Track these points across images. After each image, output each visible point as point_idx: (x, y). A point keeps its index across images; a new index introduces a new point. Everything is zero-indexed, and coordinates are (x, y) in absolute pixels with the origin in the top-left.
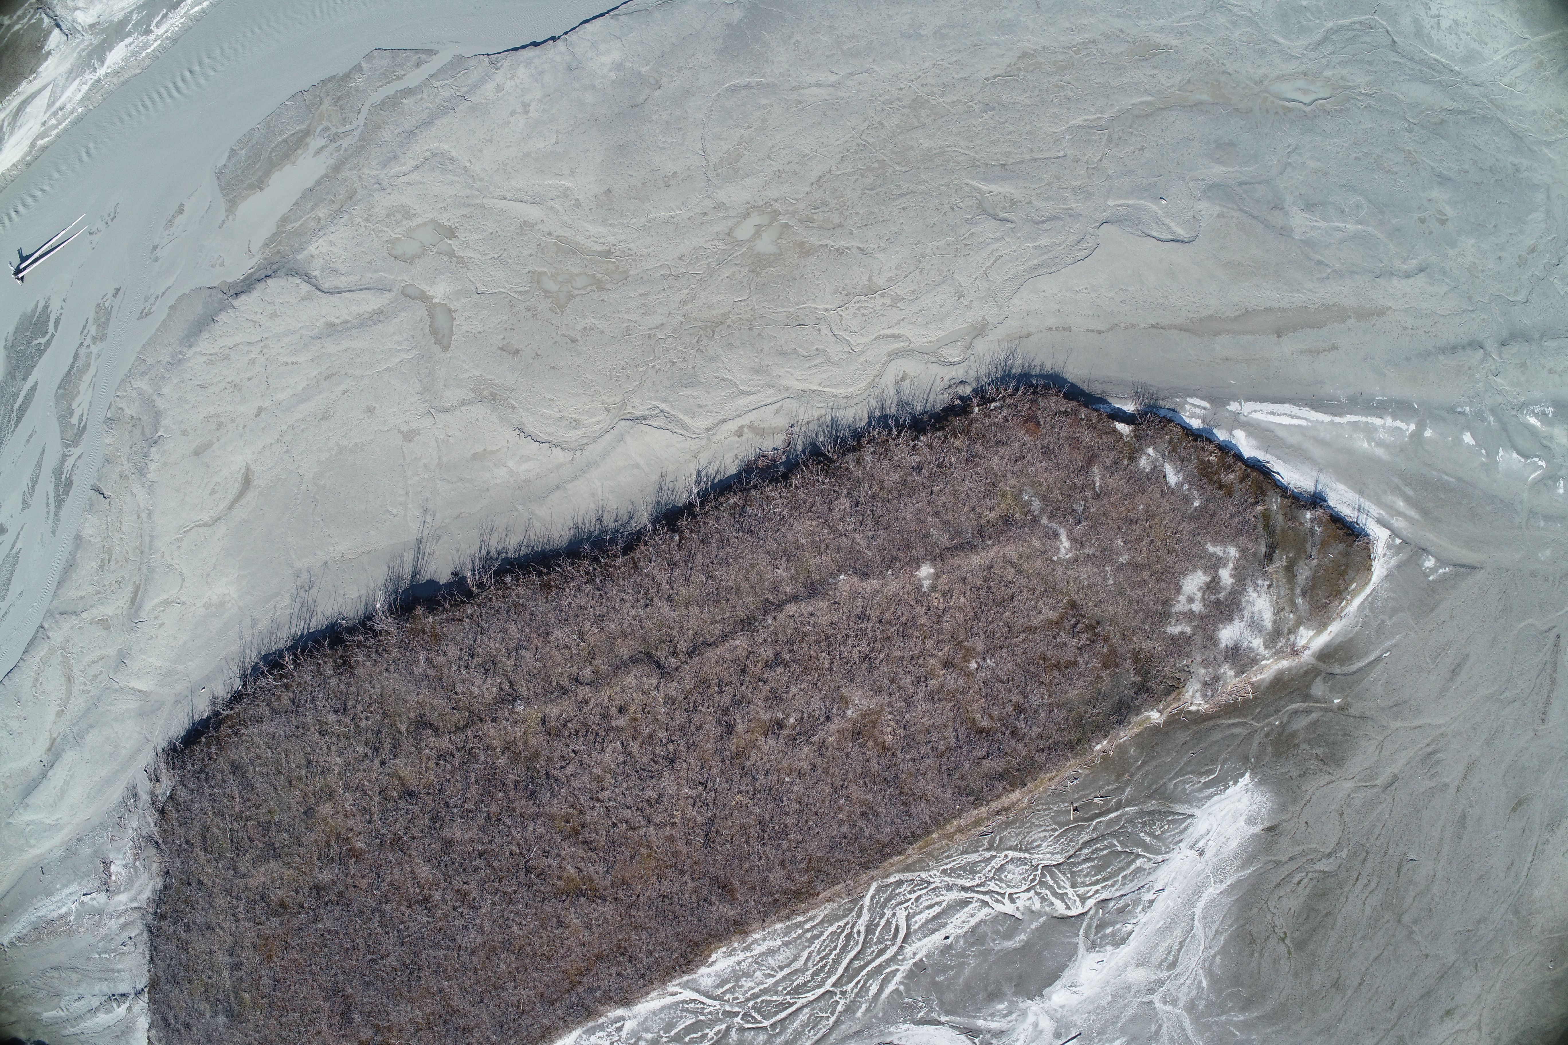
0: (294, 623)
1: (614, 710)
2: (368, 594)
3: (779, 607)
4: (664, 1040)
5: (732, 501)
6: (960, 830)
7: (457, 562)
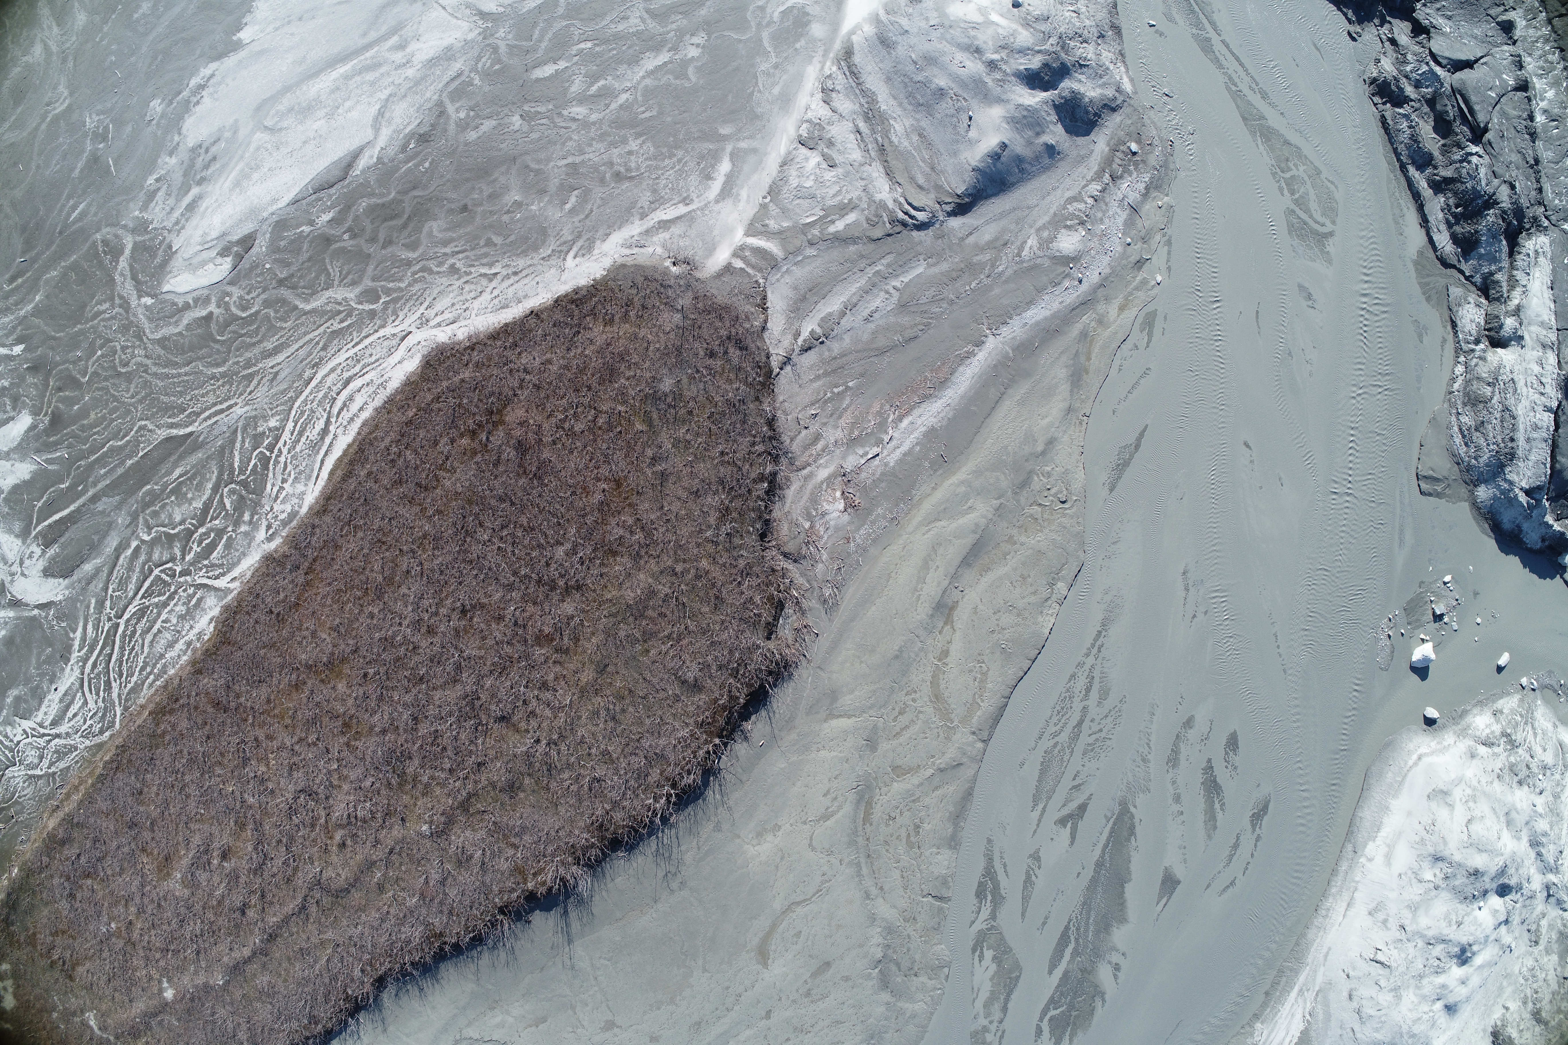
0: (674, 840)
1: (349, 842)
2: (605, 884)
3: (254, 953)
4: (230, 529)
5: (320, 1026)
6: (76, 788)
7: (530, 931)
